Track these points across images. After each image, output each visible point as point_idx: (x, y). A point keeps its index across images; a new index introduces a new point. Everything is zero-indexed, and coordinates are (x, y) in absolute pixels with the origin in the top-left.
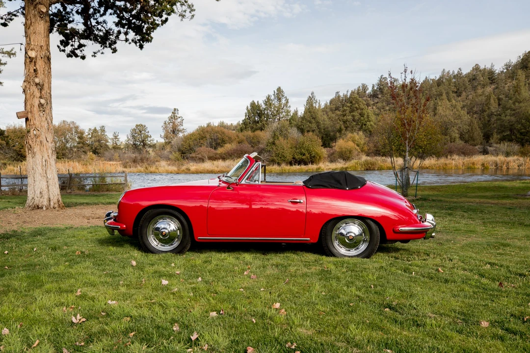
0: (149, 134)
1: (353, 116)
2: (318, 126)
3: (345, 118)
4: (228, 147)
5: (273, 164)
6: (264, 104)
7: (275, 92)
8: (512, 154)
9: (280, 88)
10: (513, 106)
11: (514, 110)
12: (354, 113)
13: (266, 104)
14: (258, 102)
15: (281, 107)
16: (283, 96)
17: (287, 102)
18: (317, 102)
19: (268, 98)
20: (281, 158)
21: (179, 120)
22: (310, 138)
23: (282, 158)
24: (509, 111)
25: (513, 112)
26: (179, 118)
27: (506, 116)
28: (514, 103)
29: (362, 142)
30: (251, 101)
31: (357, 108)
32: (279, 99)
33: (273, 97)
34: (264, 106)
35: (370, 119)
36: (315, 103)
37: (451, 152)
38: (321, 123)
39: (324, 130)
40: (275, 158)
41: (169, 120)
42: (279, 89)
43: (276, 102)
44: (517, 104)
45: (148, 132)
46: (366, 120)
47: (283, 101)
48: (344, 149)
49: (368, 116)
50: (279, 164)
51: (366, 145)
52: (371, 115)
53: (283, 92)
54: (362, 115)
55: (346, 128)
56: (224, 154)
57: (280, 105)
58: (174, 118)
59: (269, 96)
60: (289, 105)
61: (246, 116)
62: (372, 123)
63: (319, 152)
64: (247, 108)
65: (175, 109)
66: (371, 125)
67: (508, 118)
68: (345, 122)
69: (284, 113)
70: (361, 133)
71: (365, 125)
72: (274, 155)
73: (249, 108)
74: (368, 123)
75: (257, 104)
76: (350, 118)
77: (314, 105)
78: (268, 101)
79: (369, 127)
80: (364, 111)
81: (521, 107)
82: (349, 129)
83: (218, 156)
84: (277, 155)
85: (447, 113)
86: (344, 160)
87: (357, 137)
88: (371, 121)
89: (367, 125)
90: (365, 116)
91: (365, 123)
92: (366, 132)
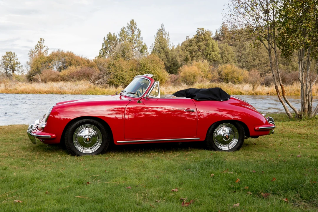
0: (19, 61)
1: (199, 46)
2: (167, 56)
3: (191, 48)
4: (72, 69)
5: (110, 86)
6: (119, 35)
7: (128, 24)
9: (133, 20)
12: (199, 44)
13: (121, 35)
14: (114, 34)
15: (134, 38)
16: (136, 28)
17: (140, 34)
18: (166, 33)
19: (123, 30)
20: (119, 80)
21: (45, 49)
22: (151, 60)
23: (121, 80)
26: (45, 47)
29: (207, 70)
30: (108, 33)
31: (202, 39)
32: (133, 31)
33: (126, 30)
34: (118, 37)
35: (214, 49)
36: (164, 34)
38: (170, 53)
39: (172, 59)
40: (113, 79)
41: (36, 49)
42: (133, 23)
43: (129, 34)
45: (18, 59)
46: (211, 49)
47: (136, 33)
48: (188, 74)
49: (213, 46)
50: (117, 86)
51: (210, 73)
52: (215, 45)
53: (135, 24)
54: (207, 45)
55: (193, 57)
56: (67, 76)
57: (133, 36)
58: (40, 47)
59: (124, 28)
60: (141, 37)
61: (103, 47)
62: (216, 53)
63: (161, 76)
64: (104, 39)
65: (41, 39)
66: (215, 55)
68: (191, 52)
69: (136, 44)
70: (206, 61)
71: (210, 54)
72: (112, 76)
73: (106, 39)
74: (213, 53)
75: (113, 36)
76: (196, 48)
77: (164, 36)
78: (123, 33)
79: (214, 56)
80: (209, 42)
82: (195, 58)
83: (60, 78)
84: (116, 77)
86: (187, 84)
87: (202, 65)
88: (215, 51)
89: (212, 55)
90: (210, 46)
91: (210, 53)
92: (211, 61)
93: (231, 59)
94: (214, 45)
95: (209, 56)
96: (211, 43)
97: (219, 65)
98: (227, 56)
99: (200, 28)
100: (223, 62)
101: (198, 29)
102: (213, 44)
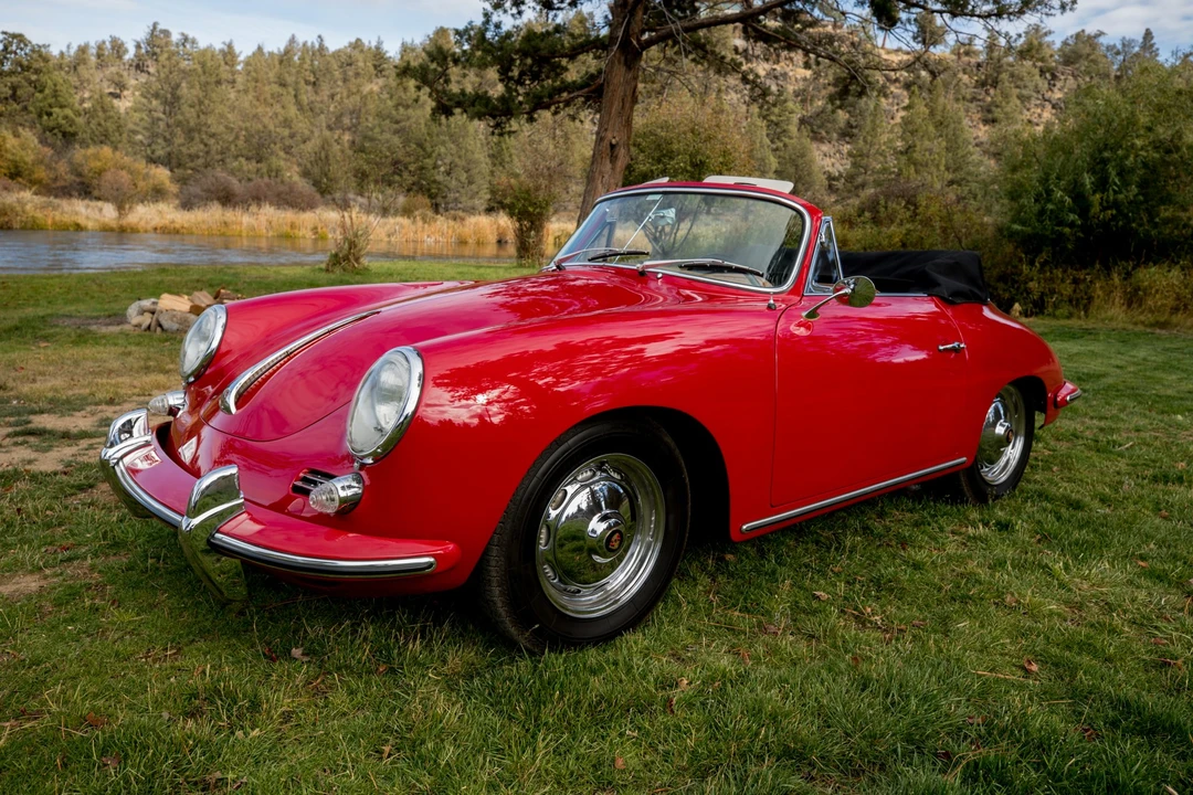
8: (392, 211)
10: (394, 112)
11: (397, 122)
24: (387, 121)
25: (396, 126)
27: (382, 131)
28: (396, 107)
29: (30, 157)
35: (61, 99)
37: (258, 199)
44: (401, 110)
46: (52, 100)
49: (56, 91)
51: (43, 166)
54: (37, 86)
62: (69, 112)
66: (66, 117)
67: (387, 136)
70: (28, 133)
71: (49, 114)
74: (56, 110)
79: (62, 121)
80: (45, 78)
81: (409, 118)
85: (260, 110)
88: (65, 106)
89: (55, 115)
90: (47, 91)
91: (49, 110)
92: (55, 134)
93: (117, 134)
94: (58, 88)
95: (45, 117)
96: (49, 81)
97: (77, 146)
98: (103, 122)
99: (11, 31)
100: (92, 139)
101: (4, 33)
102: (55, 85)
